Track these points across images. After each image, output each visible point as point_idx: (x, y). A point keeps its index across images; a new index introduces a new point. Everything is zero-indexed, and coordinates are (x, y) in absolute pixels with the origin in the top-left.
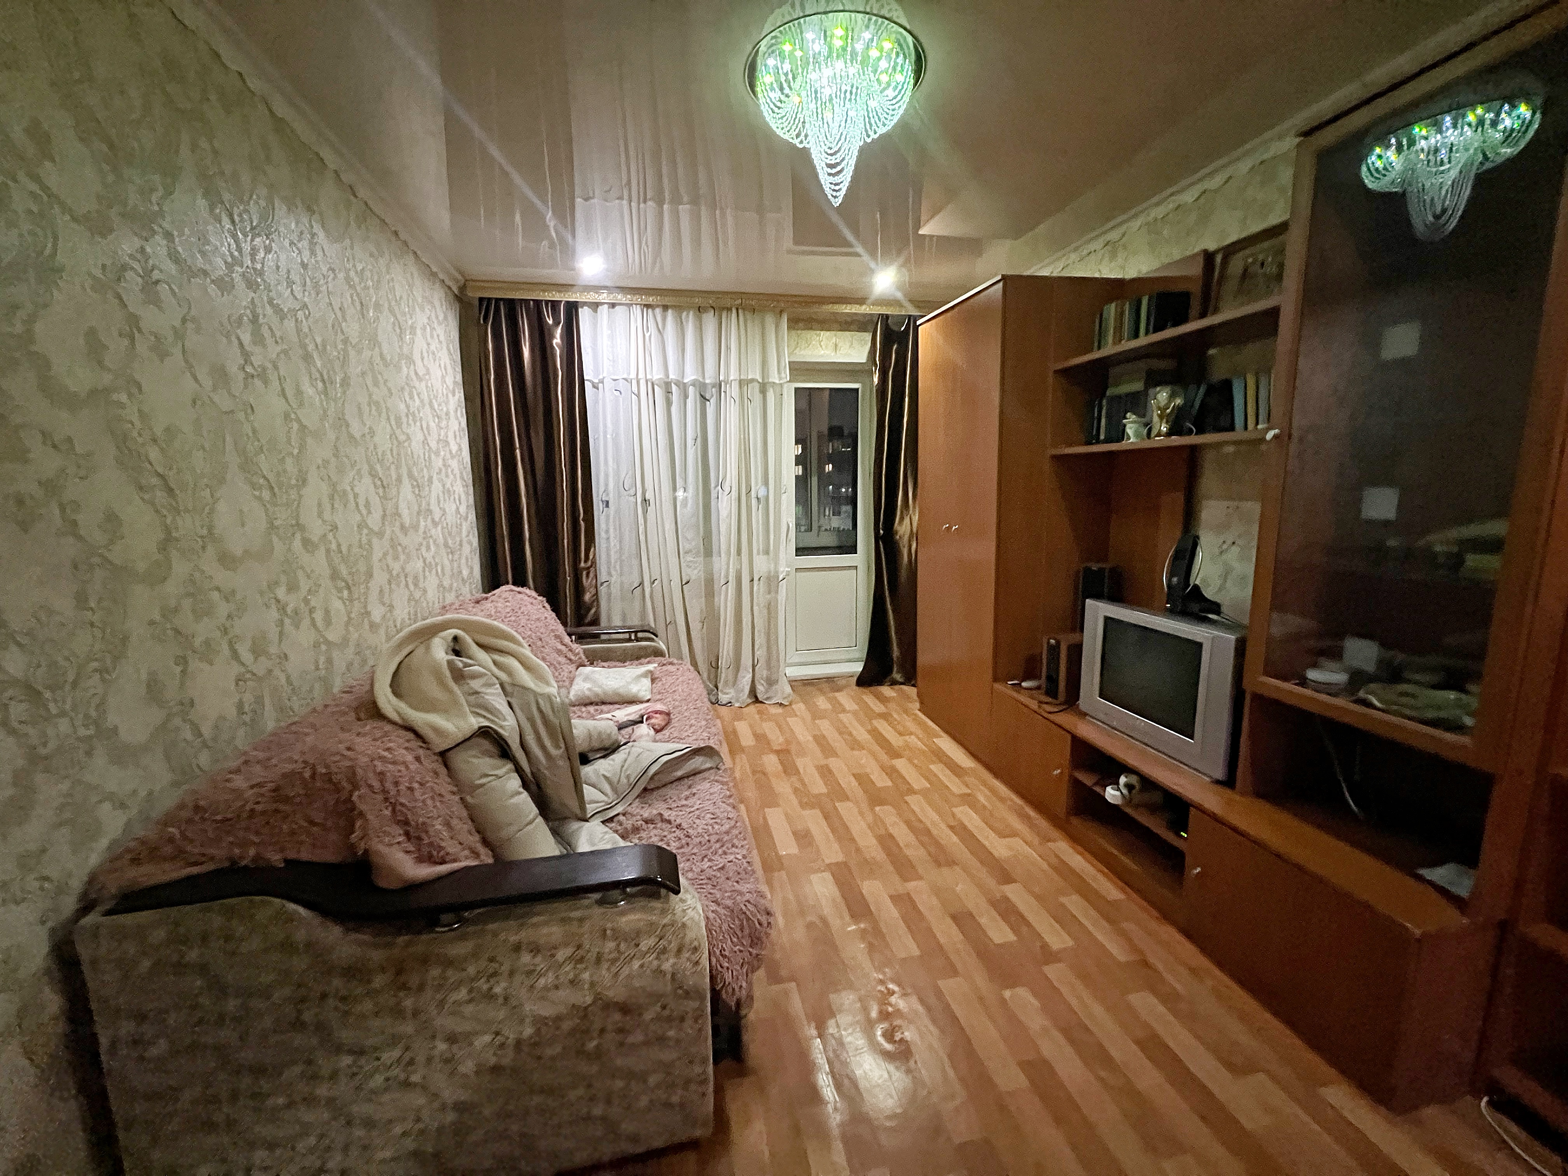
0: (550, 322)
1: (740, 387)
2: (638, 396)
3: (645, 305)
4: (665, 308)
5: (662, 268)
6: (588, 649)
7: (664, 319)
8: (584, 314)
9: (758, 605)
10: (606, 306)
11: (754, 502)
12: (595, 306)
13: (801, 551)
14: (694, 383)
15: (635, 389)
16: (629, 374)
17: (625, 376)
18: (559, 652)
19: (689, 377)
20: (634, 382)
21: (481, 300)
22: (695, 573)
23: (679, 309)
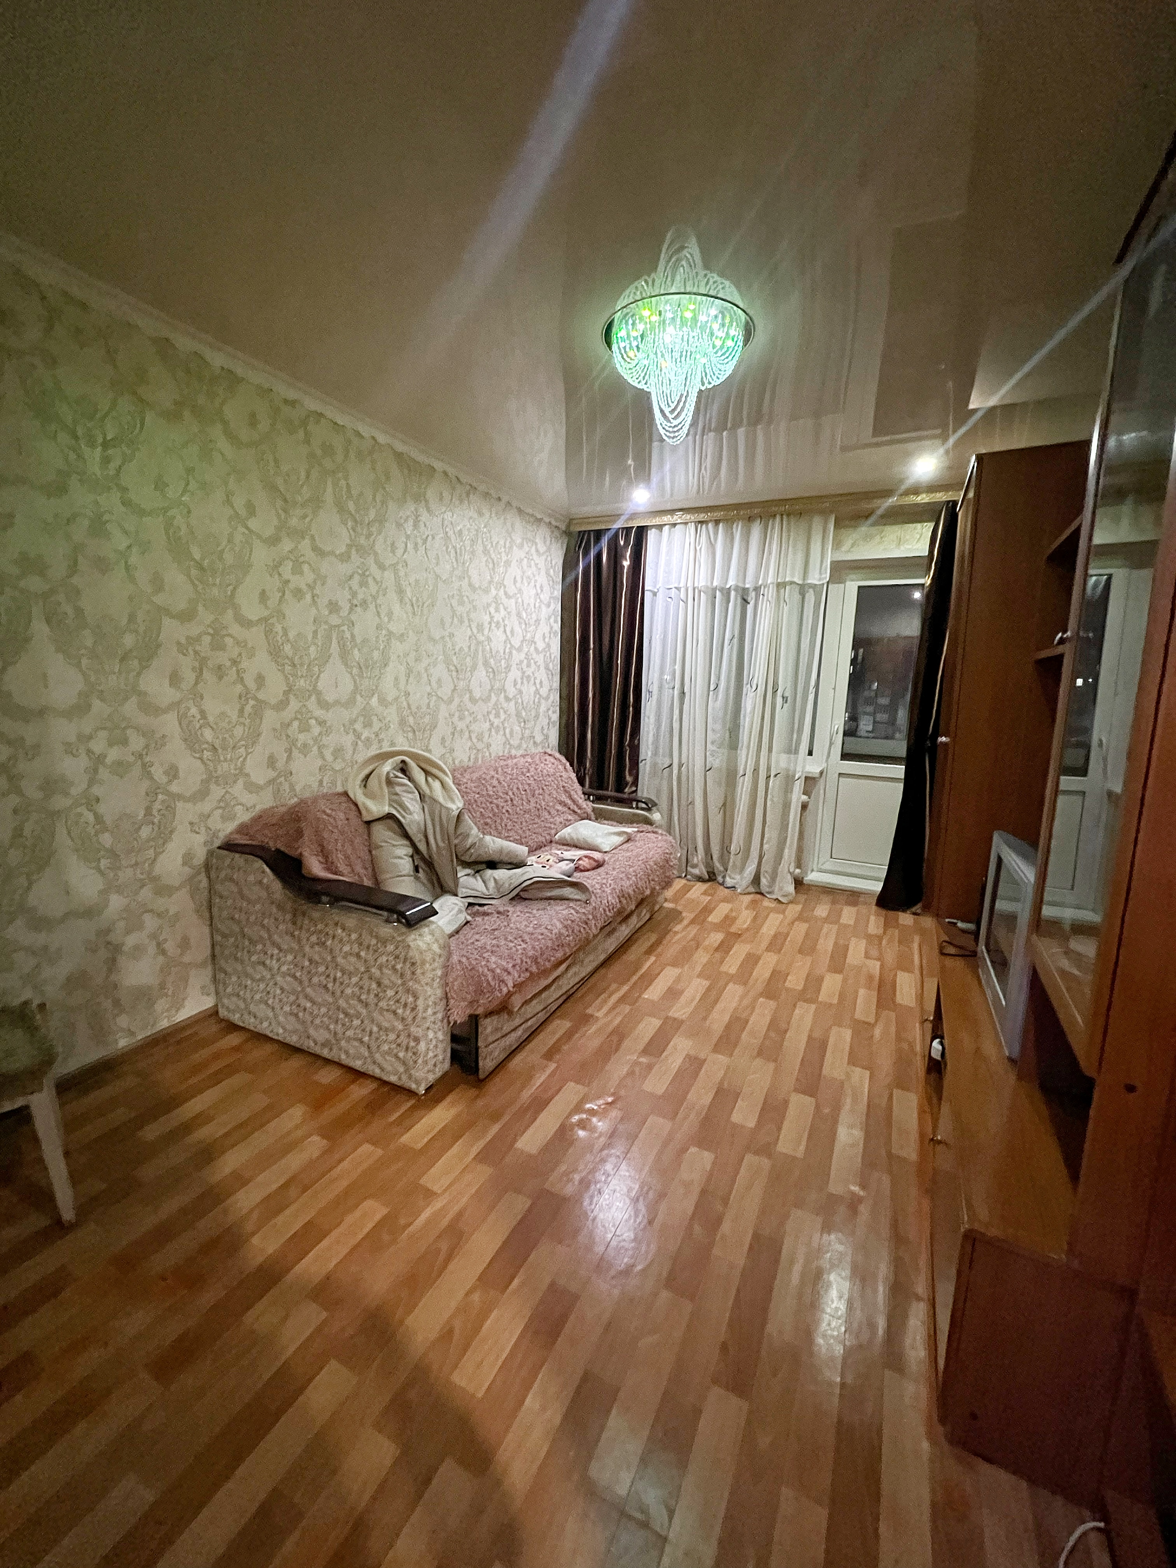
0: (622, 543)
1: (778, 591)
2: (686, 603)
3: (700, 522)
4: (717, 522)
5: (719, 486)
6: (598, 808)
7: (716, 533)
8: (652, 535)
9: (772, 800)
10: (667, 527)
11: (779, 700)
12: (660, 527)
13: (845, 756)
14: (737, 589)
15: (683, 596)
16: (679, 583)
17: (676, 585)
18: (562, 803)
19: (731, 583)
20: (683, 590)
21: (580, 532)
22: (717, 761)
23: (729, 522)
